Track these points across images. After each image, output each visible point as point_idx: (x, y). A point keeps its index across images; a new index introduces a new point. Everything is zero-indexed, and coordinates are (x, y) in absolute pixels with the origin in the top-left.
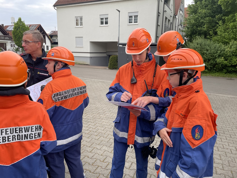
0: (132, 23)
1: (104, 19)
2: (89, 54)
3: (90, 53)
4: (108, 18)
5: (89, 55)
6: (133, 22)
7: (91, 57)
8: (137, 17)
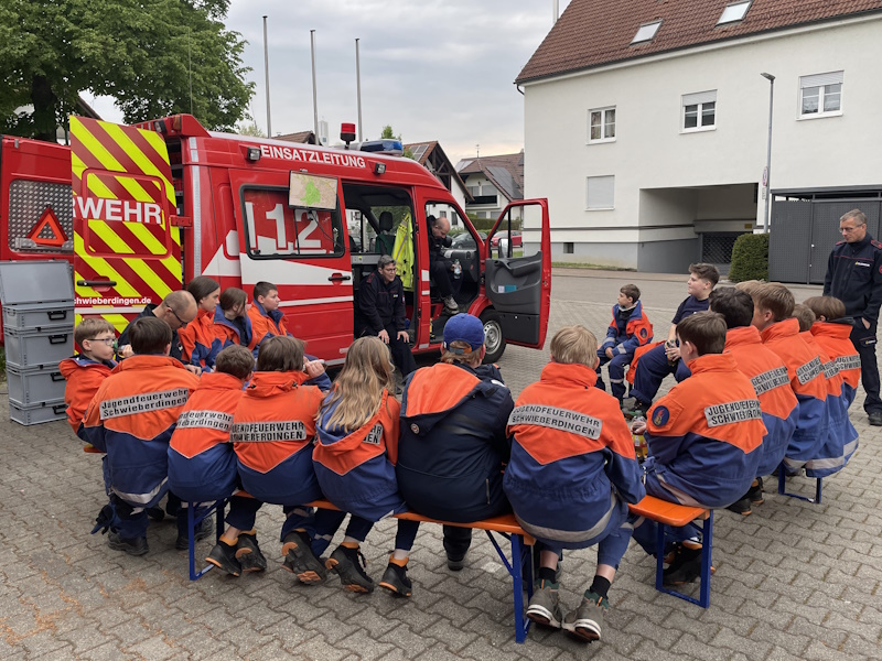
0: (816, 111)
1: (700, 107)
2: (638, 231)
3: (640, 228)
4: (714, 103)
5: (635, 236)
6: (821, 108)
7: (643, 243)
8: (840, 90)
